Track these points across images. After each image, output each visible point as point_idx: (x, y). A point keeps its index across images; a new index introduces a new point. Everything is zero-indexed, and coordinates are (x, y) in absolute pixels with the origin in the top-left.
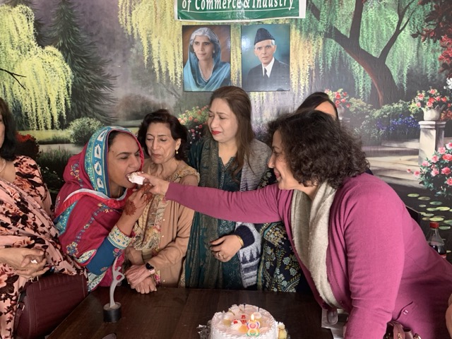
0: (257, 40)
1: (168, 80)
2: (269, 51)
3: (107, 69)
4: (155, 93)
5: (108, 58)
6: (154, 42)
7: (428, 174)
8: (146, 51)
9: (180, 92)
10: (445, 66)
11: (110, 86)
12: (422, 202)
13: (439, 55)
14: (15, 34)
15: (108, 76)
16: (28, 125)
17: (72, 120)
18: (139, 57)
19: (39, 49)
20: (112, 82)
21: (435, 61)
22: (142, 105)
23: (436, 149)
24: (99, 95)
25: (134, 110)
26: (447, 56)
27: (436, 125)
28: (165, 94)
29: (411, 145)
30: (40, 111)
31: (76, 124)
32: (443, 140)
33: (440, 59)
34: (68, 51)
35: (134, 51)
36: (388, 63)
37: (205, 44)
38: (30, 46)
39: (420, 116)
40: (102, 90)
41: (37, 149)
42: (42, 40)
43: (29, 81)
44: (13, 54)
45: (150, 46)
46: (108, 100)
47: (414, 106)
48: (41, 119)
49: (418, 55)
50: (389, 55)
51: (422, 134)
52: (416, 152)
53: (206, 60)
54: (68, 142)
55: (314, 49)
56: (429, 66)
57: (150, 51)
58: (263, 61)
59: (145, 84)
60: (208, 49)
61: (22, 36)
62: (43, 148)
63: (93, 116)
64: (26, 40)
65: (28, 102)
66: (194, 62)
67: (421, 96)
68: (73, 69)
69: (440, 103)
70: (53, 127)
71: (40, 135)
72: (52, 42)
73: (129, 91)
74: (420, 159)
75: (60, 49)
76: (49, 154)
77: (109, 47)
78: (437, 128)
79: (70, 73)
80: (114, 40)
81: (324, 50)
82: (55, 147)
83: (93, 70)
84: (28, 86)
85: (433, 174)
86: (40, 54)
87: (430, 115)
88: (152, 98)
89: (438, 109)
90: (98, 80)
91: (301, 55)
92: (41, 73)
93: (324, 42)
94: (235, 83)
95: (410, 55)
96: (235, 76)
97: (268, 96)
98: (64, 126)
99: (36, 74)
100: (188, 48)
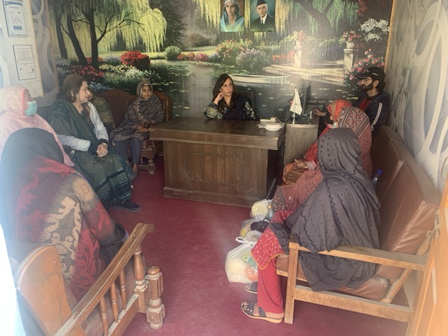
0: (258, 5)
1: (213, 26)
2: (264, 10)
3: (183, 20)
4: (206, 33)
5: (184, 14)
6: (207, 6)
7: (348, 79)
8: (202, 10)
9: (219, 32)
10: (359, 17)
11: (184, 29)
12: (344, 94)
13: (357, 11)
14: (140, 3)
15: (183, 24)
16: (145, 49)
17: (166, 47)
18: (199, 14)
19: (151, 10)
20: (185, 27)
21: (354, 15)
22: (200, 39)
23: (353, 65)
24: (179, 34)
25: (196, 42)
26: (361, 12)
27: (353, 51)
28: (212, 33)
29: (339, 62)
30: (151, 42)
31: (168, 49)
32: (356, 61)
33: (358, 13)
34: (165, 11)
35: (196, 10)
36: (328, 16)
37: (232, 6)
38: (147, 9)
39: (345, 46)
40: (181, 32)
41: (149, 62)
42: (152, 6)
43: (146, 27)
44: (139, 13)
45: (204, 8)
46: (184, 36)
47: (342, 40)
48: (151, 46)
49: (344, 12)
50: (329, 11)
51: (346, 56)
52: (341, 66)
53: (232, 15)
54: (164, 58)
55: (288, 8)
56: (351, 18)
57: (204, 11)
58: (261, 15)
59: (202, 28)
60: (233, 9)
62: (152, 62)
63: (176, 45)
64: (145, 5)
65: (145, 38)
66: (226, 16)
67: (345, 35)
68: (167, 21)
69: (356, 38)
70: (157, 51)
71: (151, 55)
72: (157, 7)
73: (194, 32)
74: (344, 71)
75: (161, 10)
76: (155, 65)
77: (185, 8)
78: (353, 52)
79: (165, 22)
80: (187, 4)
81: (294, 9)
82: (158, 61)
83: (177, 21)
84: (146, 29)
85: (351, 79)
86: (151, 13)
87: (350, 45)
88: (205, 36)
89: (354, 43)
90: (179, 26)
91: (281, 12)
92: (152, 23)
93: (294, 5)
94: (247, 27)
95: (340, 12)
96: (246, 23)
97: (263, 35)
98: (162, 50)
99: (149, 23)
100: (223, 9)
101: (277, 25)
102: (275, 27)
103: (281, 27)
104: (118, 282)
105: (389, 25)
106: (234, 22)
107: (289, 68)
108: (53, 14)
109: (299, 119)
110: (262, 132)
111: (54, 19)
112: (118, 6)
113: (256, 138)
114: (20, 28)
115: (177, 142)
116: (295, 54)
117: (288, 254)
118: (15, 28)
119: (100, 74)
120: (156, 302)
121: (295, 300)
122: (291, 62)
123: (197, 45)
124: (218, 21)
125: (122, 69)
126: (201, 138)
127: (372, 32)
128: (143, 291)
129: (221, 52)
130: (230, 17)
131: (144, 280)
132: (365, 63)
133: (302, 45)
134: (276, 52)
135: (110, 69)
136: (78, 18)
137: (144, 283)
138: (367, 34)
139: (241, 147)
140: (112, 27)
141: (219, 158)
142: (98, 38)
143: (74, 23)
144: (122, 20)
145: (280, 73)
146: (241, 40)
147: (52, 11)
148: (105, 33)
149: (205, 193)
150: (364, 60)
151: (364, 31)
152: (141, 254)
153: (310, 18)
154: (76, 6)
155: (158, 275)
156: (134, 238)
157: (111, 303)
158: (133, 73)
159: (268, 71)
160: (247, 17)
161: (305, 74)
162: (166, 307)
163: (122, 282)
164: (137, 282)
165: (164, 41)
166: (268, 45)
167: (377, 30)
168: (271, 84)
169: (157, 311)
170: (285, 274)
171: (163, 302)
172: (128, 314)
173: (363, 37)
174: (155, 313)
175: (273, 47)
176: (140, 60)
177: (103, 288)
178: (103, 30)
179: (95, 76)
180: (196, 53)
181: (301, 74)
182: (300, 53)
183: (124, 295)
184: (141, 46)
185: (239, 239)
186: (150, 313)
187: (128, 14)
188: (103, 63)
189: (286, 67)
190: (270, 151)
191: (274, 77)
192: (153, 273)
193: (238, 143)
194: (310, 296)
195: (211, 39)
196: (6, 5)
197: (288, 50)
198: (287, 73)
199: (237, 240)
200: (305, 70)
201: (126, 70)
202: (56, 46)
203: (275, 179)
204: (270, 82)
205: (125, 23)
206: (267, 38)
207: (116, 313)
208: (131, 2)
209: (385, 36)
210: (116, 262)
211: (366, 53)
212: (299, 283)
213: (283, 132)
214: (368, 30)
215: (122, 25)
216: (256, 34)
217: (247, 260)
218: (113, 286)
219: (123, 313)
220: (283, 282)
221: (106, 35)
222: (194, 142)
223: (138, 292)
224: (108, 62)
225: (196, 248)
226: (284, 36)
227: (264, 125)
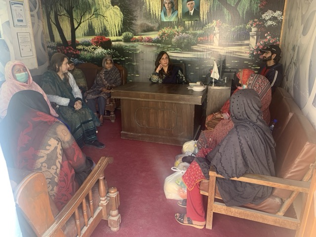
0: (188, 2)
1: (156, 17)
2: (192, 5)
3: (135, 14)
4: (151, 22)
5: (135, 9)
7: (253, 54)
8: (148, 6)
9: (160, 22)
10: (261, 9)
11: (136, 20)
12: (250, 65)
13: (259, 5)
14: (105, 2)
15: (135, 16)
16: (108, 34)
17: (123, 33)
18: (146, 9)
19: (112, 7)
20: (136, 18)
21: (257, 8)
22: (147, 27)
23: (256, 43)
24: (132, 23)
25: (144, 29)
26: (262, 5)
28: (155, 22)
29: (246, 42)
30: (112, 30)
31: (124, 34)
32: (259, 40)
33: (260, 6)
34: (122, 7)
35: (144, 6)
36: (238, 9)
37: (169, 3)
38: (109, 6)
39: (250, 30)
41: (111, 43)
42: (113, 4)
43: (109, 19)
44: (104, 9)
45: (150, 4)
46: (135, 25)
47: (248, 26)
48: (113, 32)
49: (250, 5)
50: (239, 5)
51: (251, 38)
52: (248, 45)
53: (169, 9)
54: (121, 41)
55: (209, 4)
56: (255, 10)
57: (150, 7)
58: (190, 9)
59: (148, 19)
60: (170, 5)
61: (107, 2)
62: (113, 43)
63: (129, 31)
64: (108, 3)
65: (108, 27)
66: (165, 10)
67: (250, 23)
68: (123, 14)
69: (259, 25)
70: (116, 35)
71: (112, 38)
72: (117, 4)
73: (142, 22)
74: (250, 48)
75: (119, 7)
76: (115, 45)
77: (136, 5)
78: (257, 35)
80: (137, 3)
81: (213, 3)
82: (117, 43)
83: (130, 14)
84: (109, 20)
85: (255, 54)
86: (113, 9)
87: (254, 29)
88: (150, 24)
89: (257, 28)
90: (132, 18)
91: (204, 6)
92: (113, 16)
94: (180, 18)
95: (247, 5)
96: (179, 15)
97: (192, 23)
98: (120, 35)
99: (111, 16)
100: (163, 5)
101: (201, 16)
102: (200, 17)
103: (204, 17)
104: (87, 198)
105: (283, 15)
106: (170, 14)
107: (210, 47)
108: (45, 11)
109: (217, 83)
110: (190, 92)
111: (45, 14)
112: (89, 4)
113: (186, 97)
114: (22, 21)
115: (130, 100)
116: (215, 37)
117: (209, 180)
118: (18, 21)
119: (77, 52)
120: (115, 212)
121: (214, 213)
122: (211, 43)
123: (145, 31)
124: (160, 13)
125: (92, 49)
126: (147, 96)
127: (270, 19)
128: (105, 204)
129: (162, 36)
130: (168, 11)
131: (106, 197)
132: (265, 43)
133: (219, 30)
134: (201, 35)
135: (83, 48)
136: (62, 14)
137: (106, 199)
138: (267, 21)
139: (175, 103)
140: (85, 19)
141: (159, 111)
142: (75, 27)
143: (59, 17)
144: (92, 14)
145: (204, 50)
146: (176, 27)
147: (44, 9)
148: (80, 23)
149: (149, 135)
150: (265, 40)
151: (264, 19)
152: (104, 179)
153: (225, 10)
154: (61, 5)
155: (116, 193)
156: (99, 167)
157: (83, 213)
158: (100, 52)
159: (195, 49)
160: (180, 11)
161: (221, 51)
162: (122, 216)
163: (91, 198)
164: (101, 198)
165: (121, 29)
166: (195, 30)
167: (274, 19)
168: (197, 58)
169: (116, 219)
170: (206, 194)
171: (119, 212)
172: (95, 220)
173: (264, 23)
174: (114, 220)
175: (198, 32)
176: (105, 42)
177: (77, 202)
178: (79, 21)
179: (74, 54)
180: (144, 37)
181: (219, 50)
182: (218, 35)
183: (92, 207)
184: (105, 32)
185: (174, 168)
186: (111, 220)
187: (96, 10)
188: (79, 44)
189: (208, 46)
190: (196, 106)
191: (199, 53)
192: (112, 192)
193: (173, 100)
194: (224, 210)
195: (154, 27)
196: (12, 4)
197: (209, 34)
198: (208, 50)
199: (172, 169)
200: (222, 48)
201: (95, 49)
202: (47, 33)
203: (200, 126)
204: (196, 57)
205: (94, 16)
206: (194, 26)
207: (86, 220)
208: (98, 2)
209: (280, 23)
210: (86, 184)
211: (266, 35)
212: (216, 200)
213: (205, 92)
214: (267, 18)
215: (92, 17)
216: (186, 22)
217: (179, 184)
218: (84, 201)
219: (91, 220)
220: (205, 199)
221: (81, 25)
222: (142, 100)
223: (102, 205)
224: (83, 44)
225: (143, 174)
226: (206, 24)
227: (192, 87)
